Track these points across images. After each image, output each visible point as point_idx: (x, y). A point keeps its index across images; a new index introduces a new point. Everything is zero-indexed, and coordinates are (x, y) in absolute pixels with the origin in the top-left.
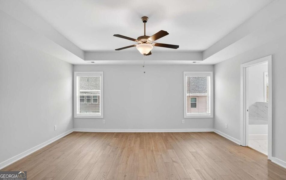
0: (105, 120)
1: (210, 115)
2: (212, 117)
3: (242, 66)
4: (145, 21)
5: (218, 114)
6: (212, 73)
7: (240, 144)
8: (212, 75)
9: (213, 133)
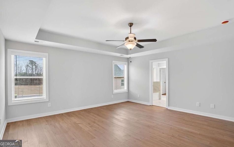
0: (50, 103)
1: (126, 90)
2: (127, 92)
3: (151, 61)
4: (131, 26)
5: (131, 89)
6: (127, 63)
7: (149, 105)
8: (127, 64)
9: (128, 102)
